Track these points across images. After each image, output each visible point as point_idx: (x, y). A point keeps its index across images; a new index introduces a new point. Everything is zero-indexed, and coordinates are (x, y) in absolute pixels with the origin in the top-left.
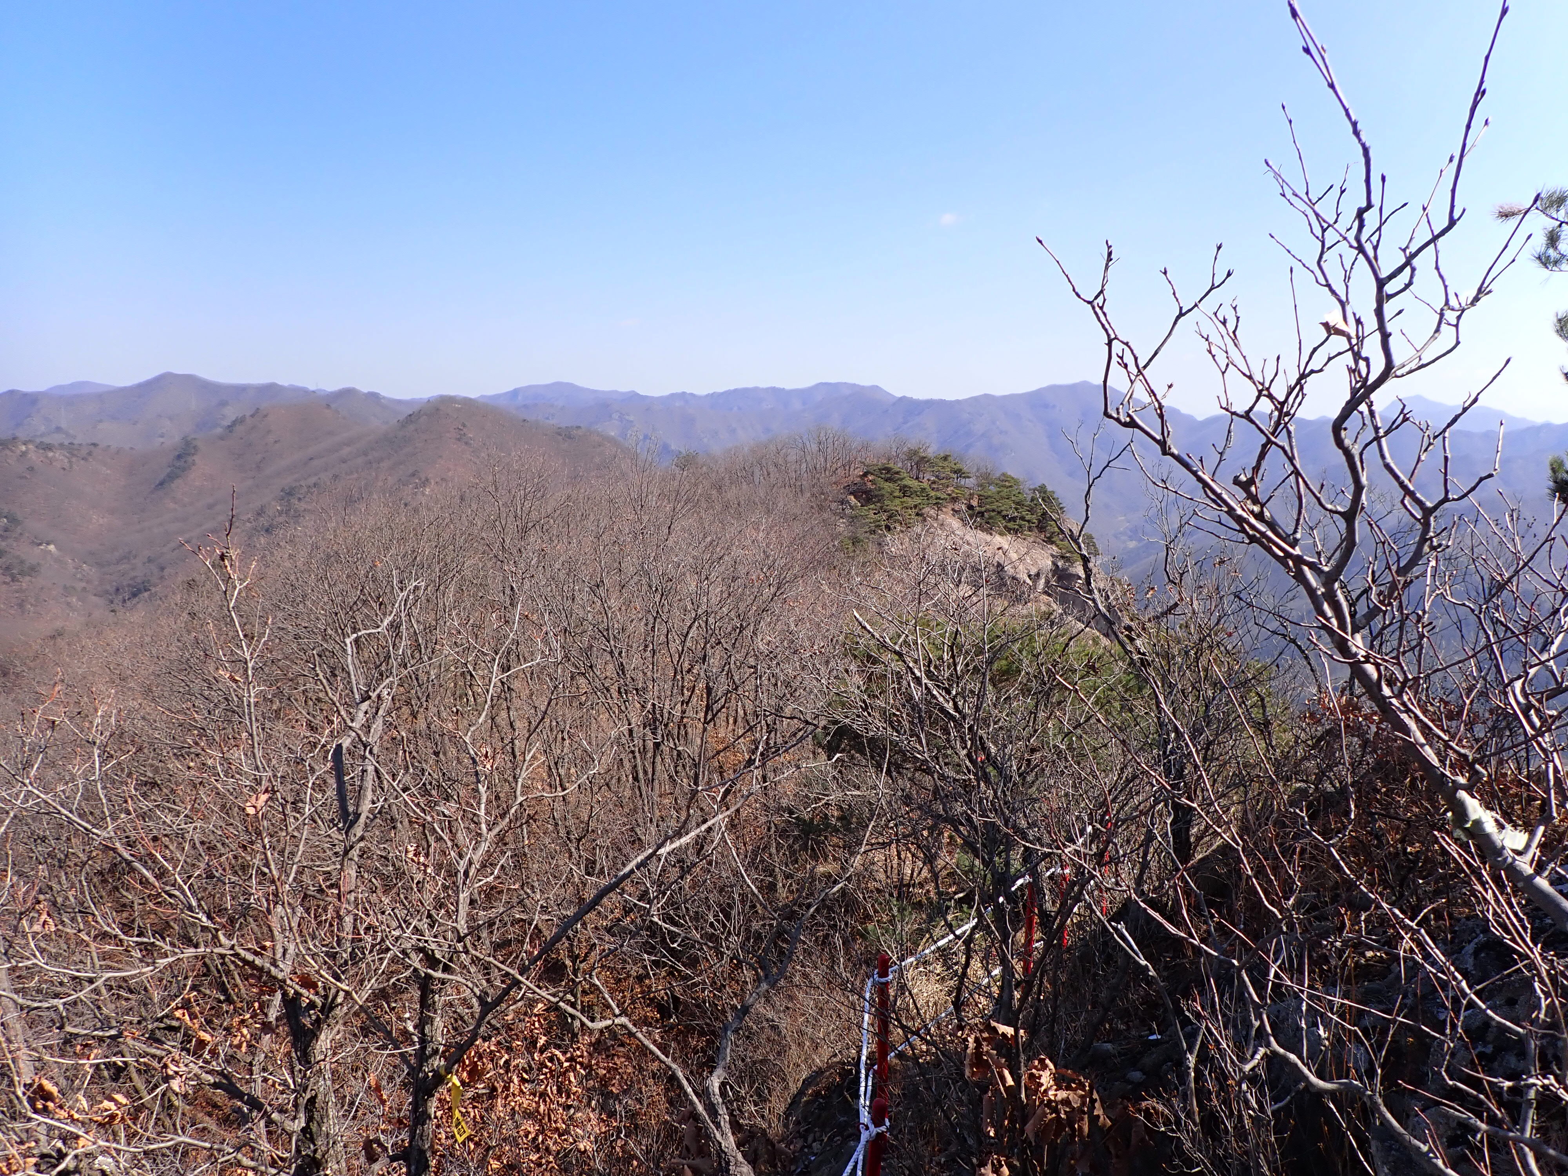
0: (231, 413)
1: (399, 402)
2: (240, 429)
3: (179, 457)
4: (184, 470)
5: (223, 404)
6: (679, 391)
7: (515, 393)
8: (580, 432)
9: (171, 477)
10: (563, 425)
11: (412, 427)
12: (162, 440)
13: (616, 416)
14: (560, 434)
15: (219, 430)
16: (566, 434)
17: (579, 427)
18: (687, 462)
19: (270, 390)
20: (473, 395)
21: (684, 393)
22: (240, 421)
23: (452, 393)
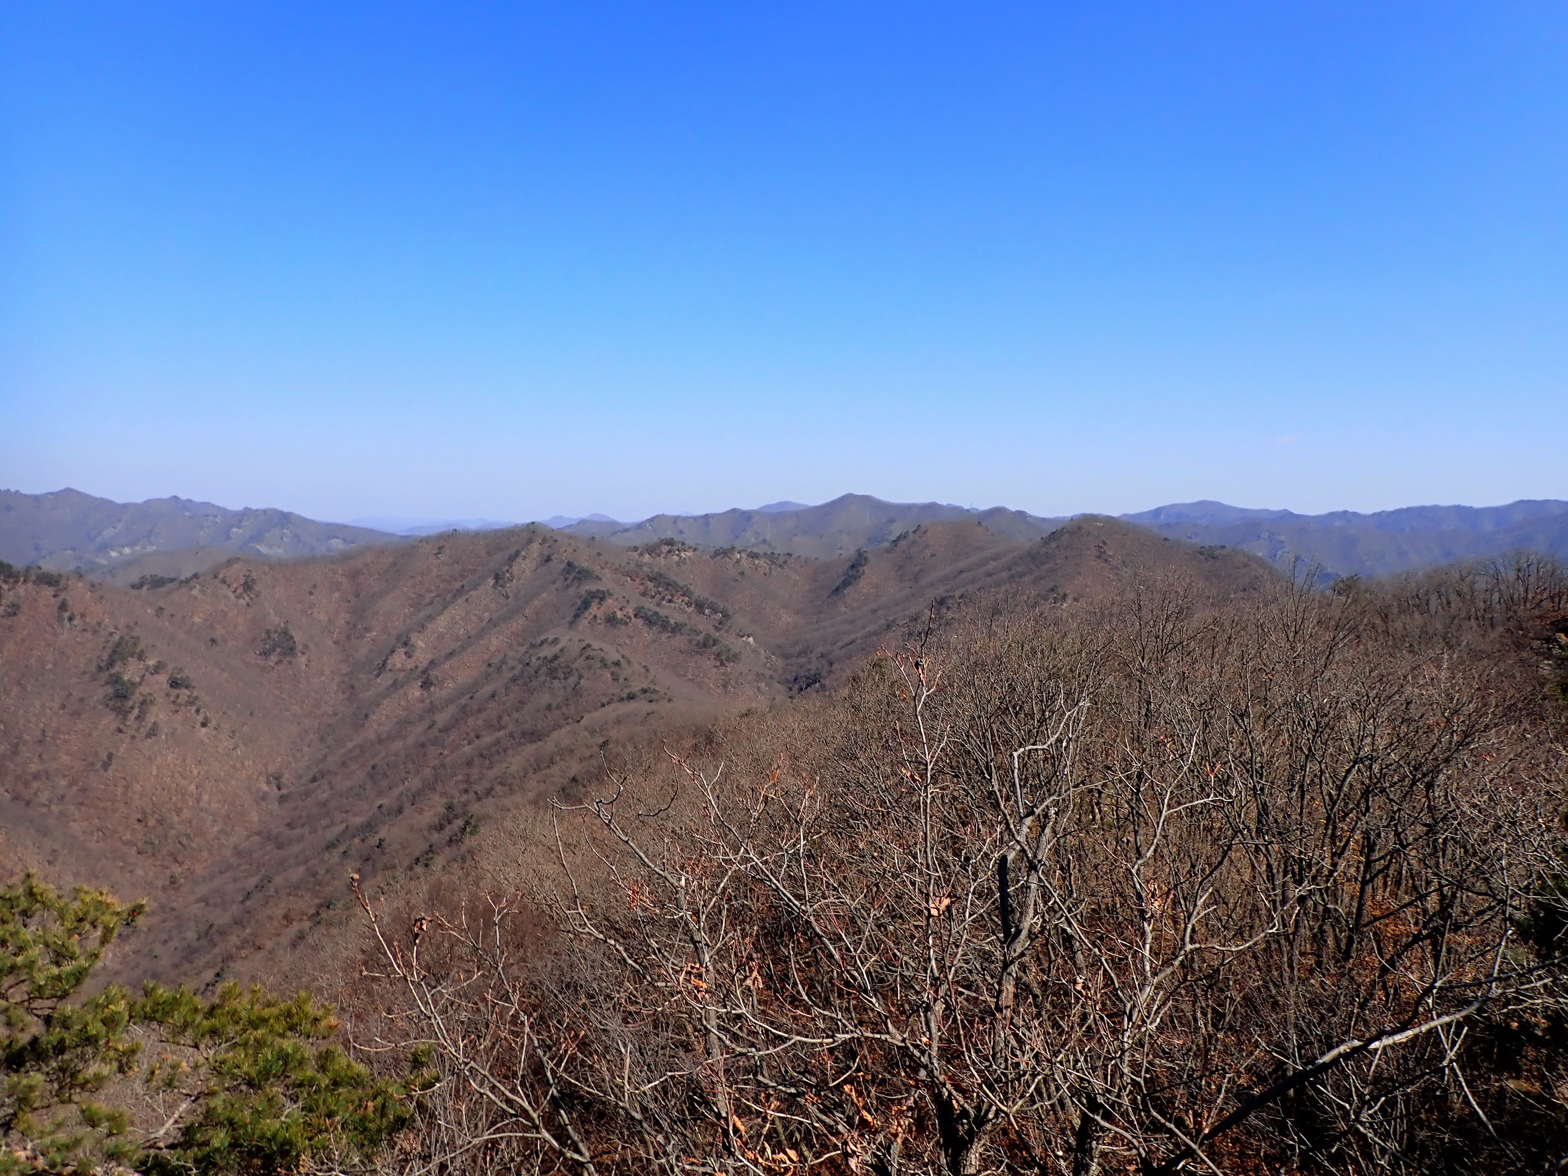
0: (897, 530)
1: (1044, 520)
2: (903, 543)
3: (853, 567)
4: (855, 578)
5: (891, 521)
6: (1340, 509)
7: (1158, 512)
8: (1224, 552)
9: (846, 584)
10: (1207, 544)
11: (1054, 545)
12: (840, 552)
13: (1265, 535)
14: (1202, 554)
15: (886, 544)
16: (1209, 554)
17: (1223, 547)
18: (1347, 587)
19: (931, 508)
20: (1115, 513)
21: (1345, 512)
22: (903, 536)
23: (1095, 512)
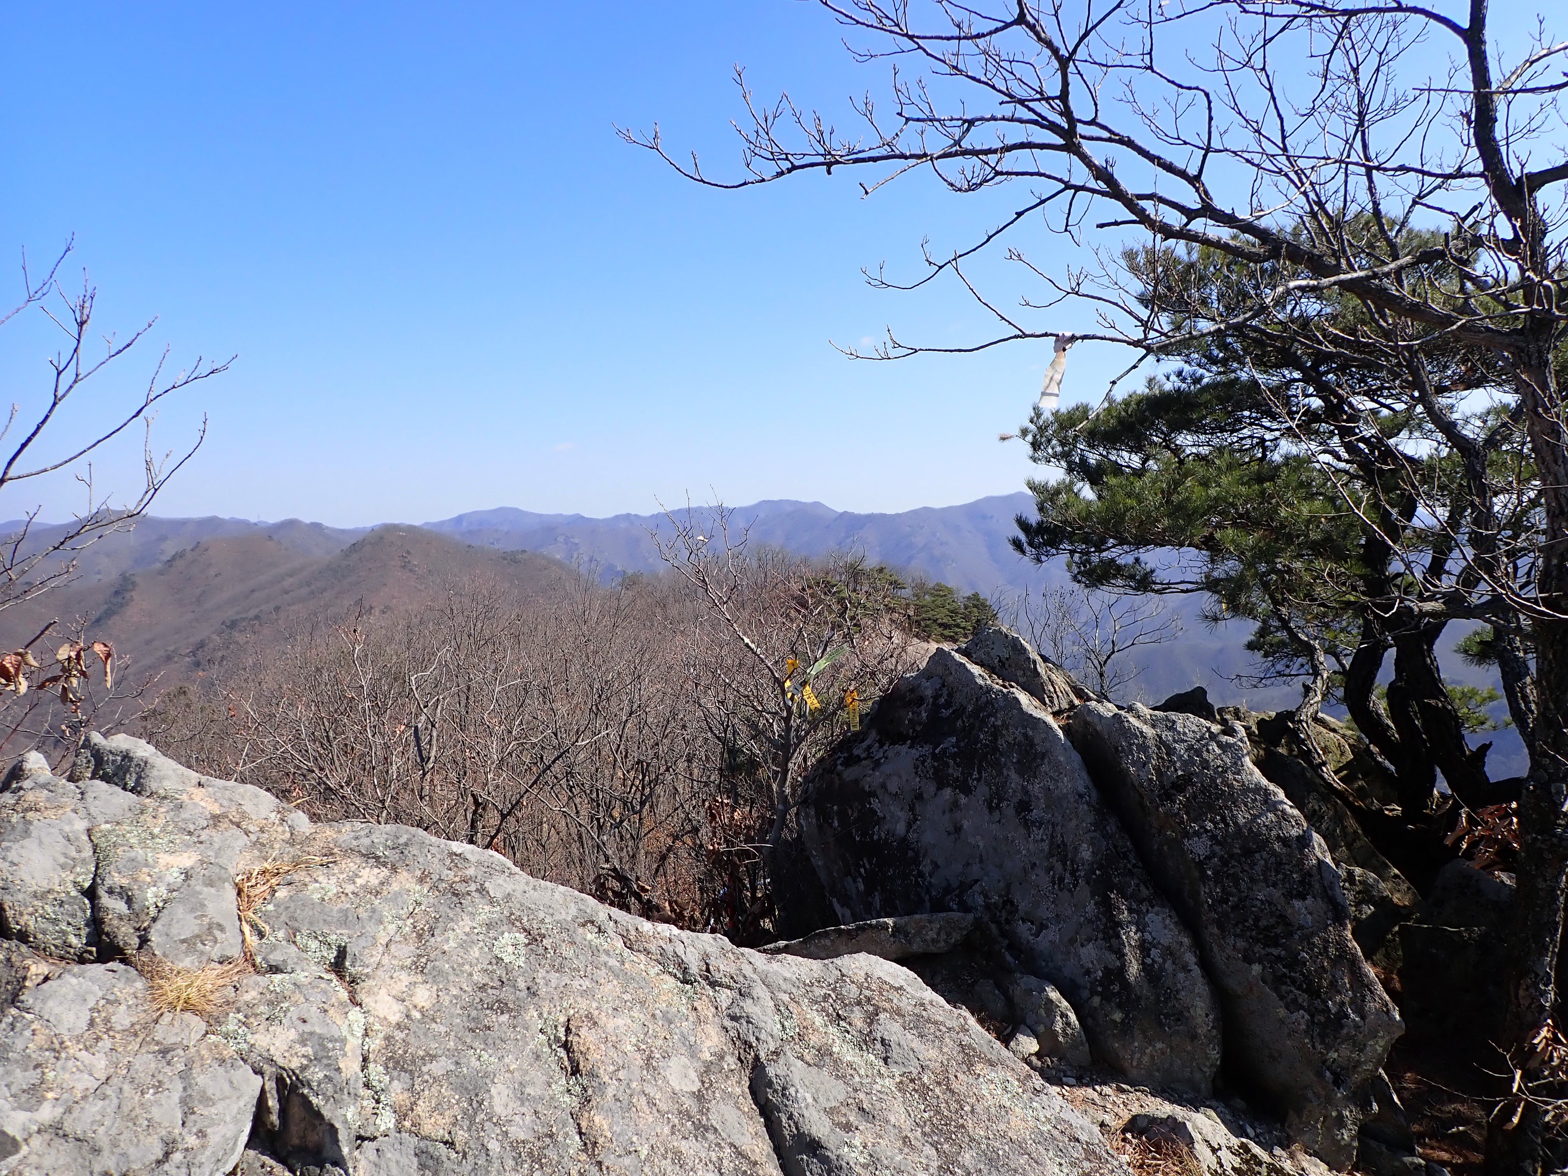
0: (170, 548)
1: (343, 531)
2: (180, 564)
3: (117, 593)
4: (122, 605)
5: (163, 539)
6: (624, 512)
7: (459, 519)
8: (525, 556)
9: (109, 613)
10: (509, 549)
11: (355, 556)
12: (98, 577)
13: (561, 539)
14: (505, 559)
15: (158, 566)
16: (511, 559)
17: (524, 551)
18: (630, 582)
19: (212, 523)
20: (417, 522)
21: (628, 515)
22: (180, 555)
23: (397, 522)
